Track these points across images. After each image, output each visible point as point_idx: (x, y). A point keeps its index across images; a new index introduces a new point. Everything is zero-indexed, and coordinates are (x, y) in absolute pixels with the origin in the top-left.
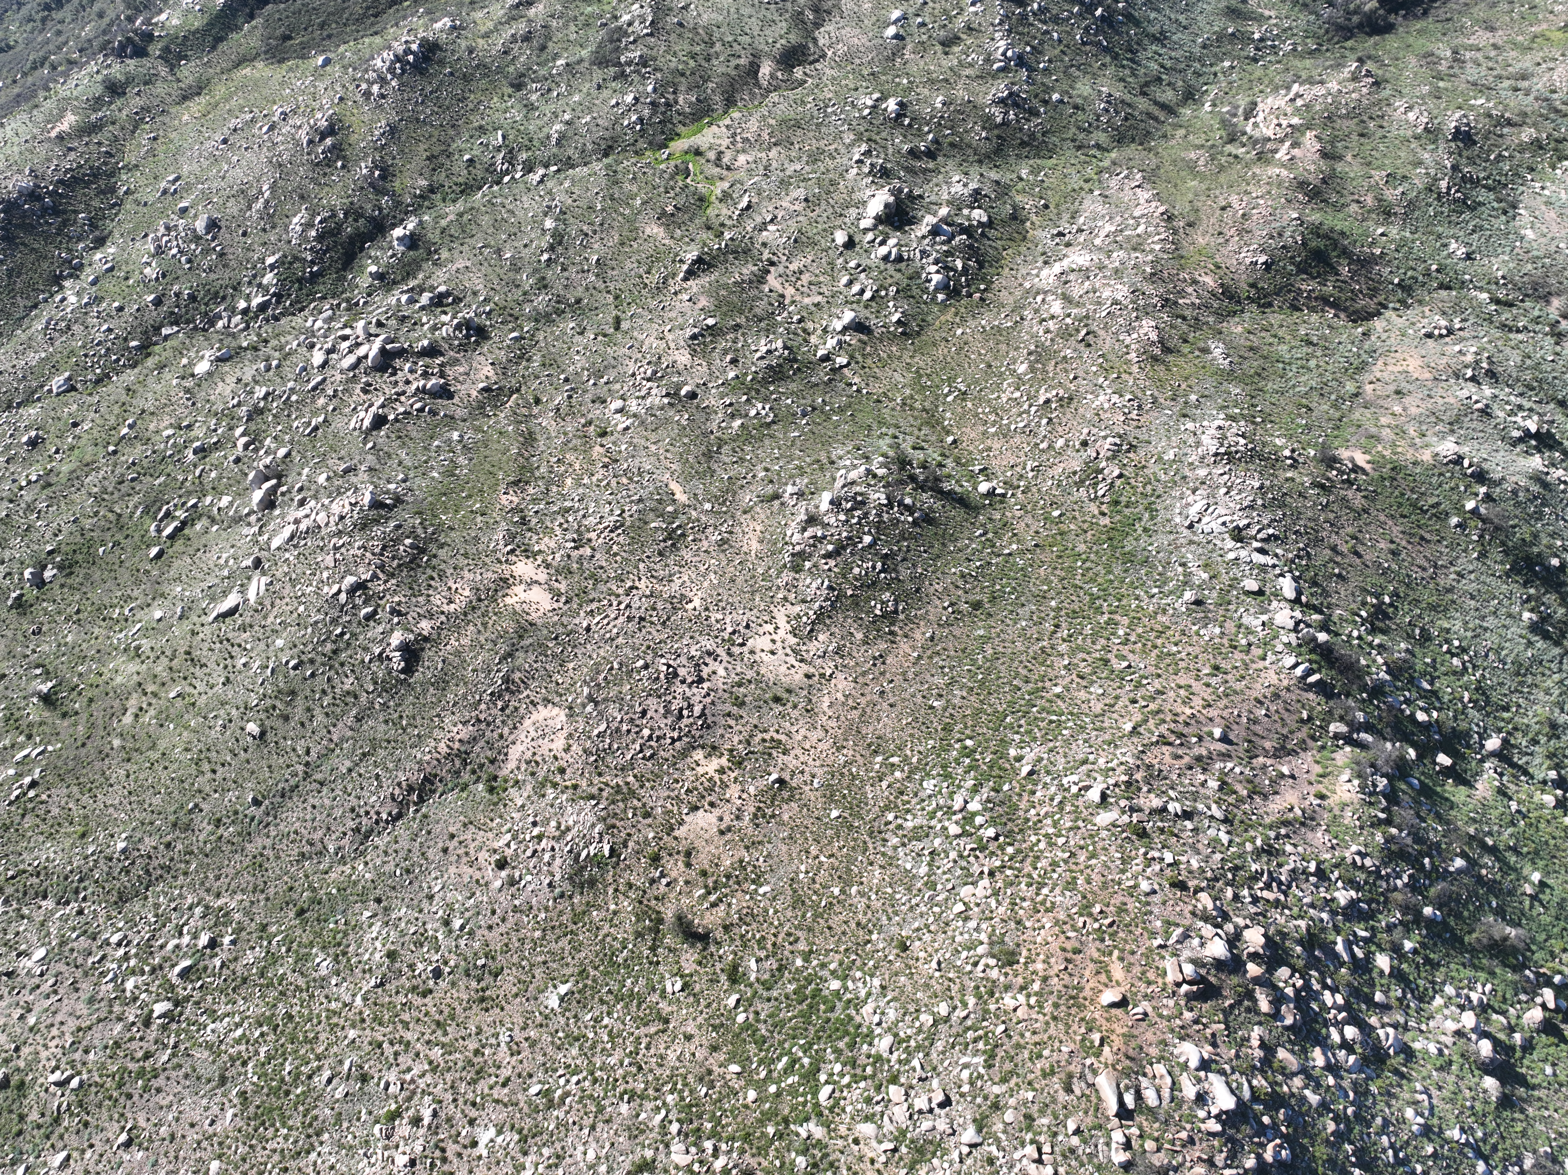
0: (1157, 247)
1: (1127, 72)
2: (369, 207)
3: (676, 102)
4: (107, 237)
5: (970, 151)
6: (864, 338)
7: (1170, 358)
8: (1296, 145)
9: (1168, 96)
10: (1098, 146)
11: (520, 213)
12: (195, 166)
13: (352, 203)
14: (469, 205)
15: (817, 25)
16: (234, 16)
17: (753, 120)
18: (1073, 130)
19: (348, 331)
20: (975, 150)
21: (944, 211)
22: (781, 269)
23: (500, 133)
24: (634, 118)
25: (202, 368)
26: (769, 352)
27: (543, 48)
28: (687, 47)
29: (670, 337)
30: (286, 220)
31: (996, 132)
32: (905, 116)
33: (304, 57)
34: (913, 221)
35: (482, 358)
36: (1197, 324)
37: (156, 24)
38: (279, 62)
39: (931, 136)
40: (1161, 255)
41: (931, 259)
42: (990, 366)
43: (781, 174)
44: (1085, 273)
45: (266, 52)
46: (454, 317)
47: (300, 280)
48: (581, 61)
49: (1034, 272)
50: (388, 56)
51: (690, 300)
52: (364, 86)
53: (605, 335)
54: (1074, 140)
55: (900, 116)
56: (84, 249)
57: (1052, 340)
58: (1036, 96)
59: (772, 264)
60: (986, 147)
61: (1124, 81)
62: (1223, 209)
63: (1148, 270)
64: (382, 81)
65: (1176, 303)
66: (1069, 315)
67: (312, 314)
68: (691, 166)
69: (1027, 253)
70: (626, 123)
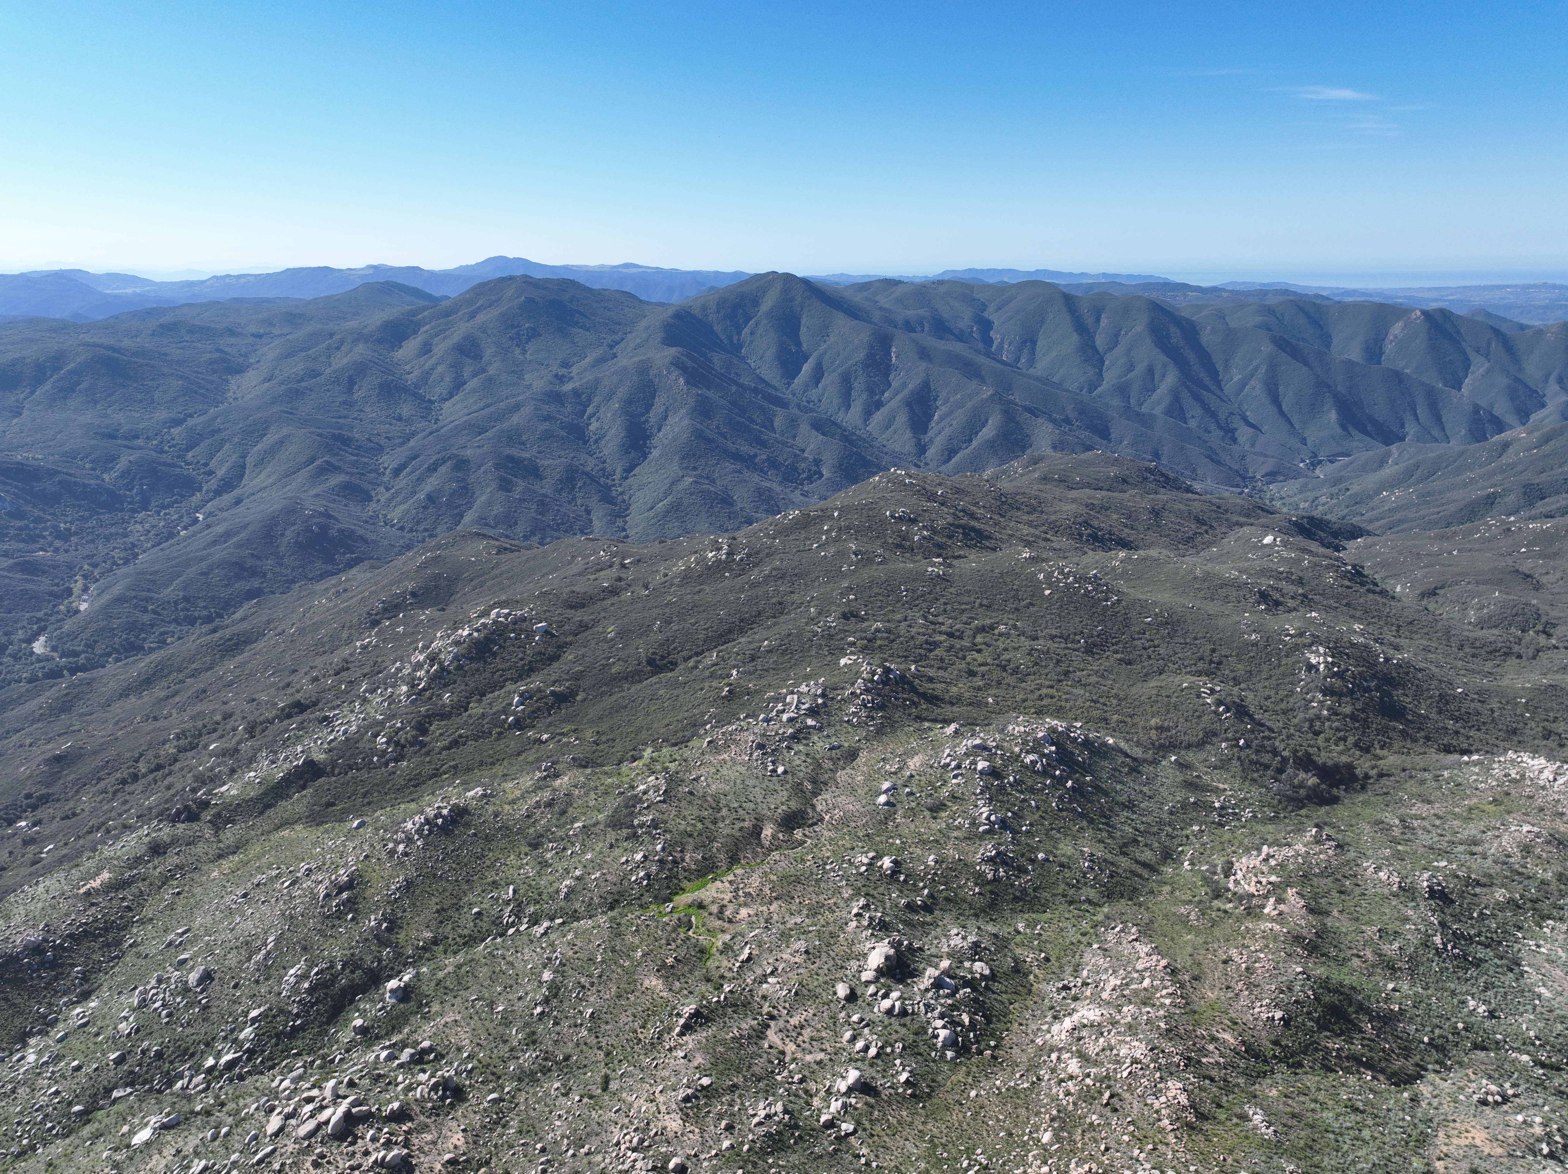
0: (1167, 1001)
1: (1104, 834)
2: (369, 958)
3: (683, 860)
4: (94, 991)
5: (965, 906)
6: (871, 1100)
7: (1207, 1126)
8: (1280, 900)
9: (1147, 855)
10: (1089, 901)
11: (519, 965)
12: (209, 918)
13: (352, 955)
14: (469, 957)
15: (815, 794)
16: (288, 787)
17: (755, 876)
18: (1063, 886)
19: (315, 1092)
20: (970, 904)
21: (945, 964)
22: (781, 1023)
23: (511, 887)
24: (642, 874)
25: (143, 1136)
26: (768, 1117)
27: (563, 813)
28: (696, 812)
29: (661, 1099)
30: (282, 972)
31: (988, 888)
32: (901, 873)
33: (341, 821)
34: (915, 974)
35: (455, 1124)
36: (1227, 1087)
37: (216, 794)
38: (317, 825)
39: (926, 891)
40: (1172, 1010)
41: (936, 1013)
42: (1010, 1134)
43: (782, 927)
44: (1097, 1029)
45: (307, 817)
46: (432, 1076)
47: (278, 1035)
48: (597, 823)
49: (1045, 1027)
50: (419, 819)
51: (685, 1057)
52: (391, 845)
53: (591, 1097)
54: (1064, 896)
55: (895, 872)
56: (65, 1004)
57: (1075, 1104)
58: (1023, 855)
59: (772, 1017)
60: (980, 902)
61: (1103, 842)
62: (1225, 962)
63: (1162, 1025)
64: (409, 840)
65: (1199, 1062)
66: (1088, 1075)
67: (282, 1073)
68: (693, 919)
69: (1034, 1007)
70: (634, 878)
